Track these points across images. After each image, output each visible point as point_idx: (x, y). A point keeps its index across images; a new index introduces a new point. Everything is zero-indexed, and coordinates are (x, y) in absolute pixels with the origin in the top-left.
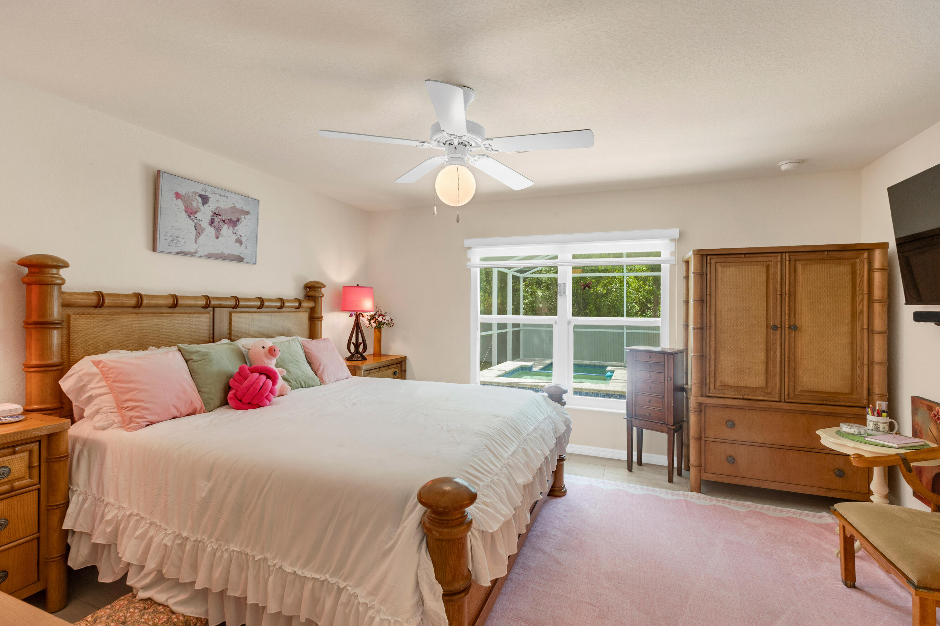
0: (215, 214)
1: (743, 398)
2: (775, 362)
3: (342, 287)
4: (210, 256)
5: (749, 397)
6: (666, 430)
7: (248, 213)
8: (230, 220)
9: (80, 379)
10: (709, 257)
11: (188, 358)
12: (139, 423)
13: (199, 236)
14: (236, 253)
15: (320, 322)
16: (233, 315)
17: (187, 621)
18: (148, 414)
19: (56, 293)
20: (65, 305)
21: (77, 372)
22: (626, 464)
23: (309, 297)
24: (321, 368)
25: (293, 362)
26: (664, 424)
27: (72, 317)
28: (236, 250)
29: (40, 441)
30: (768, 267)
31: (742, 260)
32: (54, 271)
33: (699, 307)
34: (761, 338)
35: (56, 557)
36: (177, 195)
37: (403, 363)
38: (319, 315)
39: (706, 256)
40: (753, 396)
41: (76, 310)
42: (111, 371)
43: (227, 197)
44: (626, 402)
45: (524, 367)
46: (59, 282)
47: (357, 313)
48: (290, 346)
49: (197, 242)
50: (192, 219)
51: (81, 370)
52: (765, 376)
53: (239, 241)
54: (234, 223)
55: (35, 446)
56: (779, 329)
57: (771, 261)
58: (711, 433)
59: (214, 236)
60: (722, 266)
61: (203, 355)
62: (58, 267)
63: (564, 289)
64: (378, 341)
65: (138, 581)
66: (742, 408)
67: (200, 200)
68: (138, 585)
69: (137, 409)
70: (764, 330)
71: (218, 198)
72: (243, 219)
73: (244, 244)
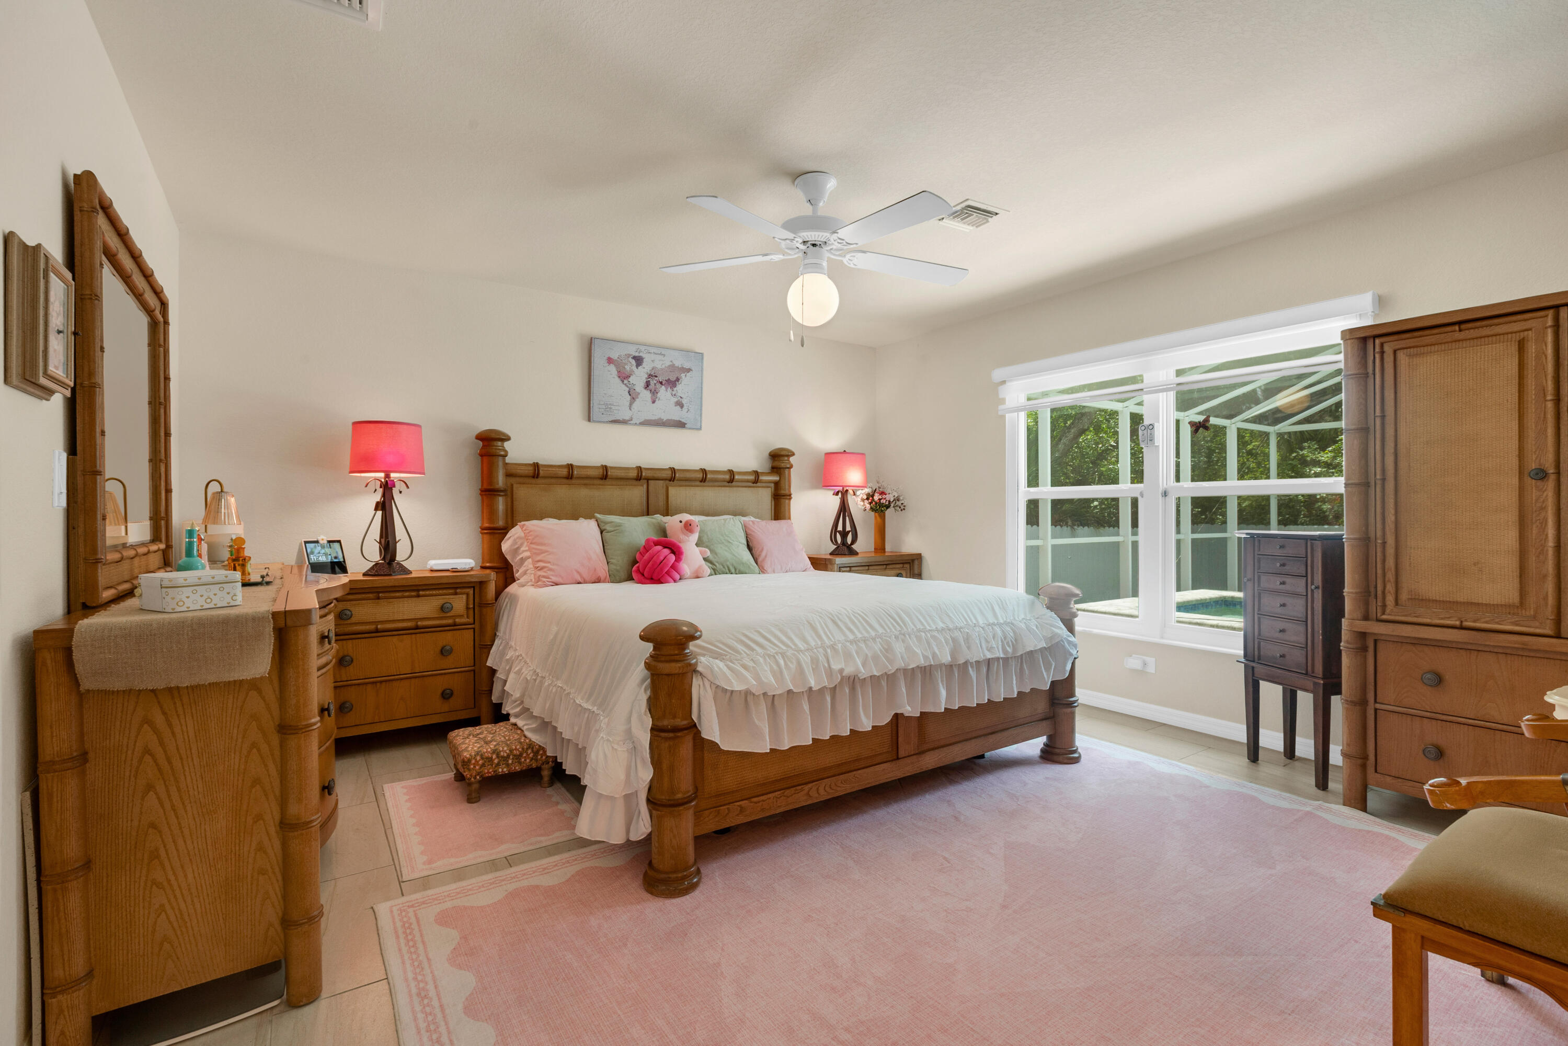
0: (650, 376)
1: (1461, 625)
2: (1542, 550)
3: (824, 455)
4: (647, 423)
5: (1478, 625)
6: (1311, 686)
7: (689, 370)
8: (668, 381)
9: (515, 542)
10: (1377, 341)
11: (603, 528)
12: (544, 582)
13: (634, 402)
14: (676, 418)
15: (787, 501)
16: (670, 488)
17: (530, 744)
18: (552, 575)
19: (501, 464)
20: (509, 475)
21: (513, 536)
22: (1245, 750)
23: (775, 470)
24: (763, 554)
25: (723, 543)
26: (1306, 674)
27: (515, 486)
28: (675, 414)
29: (474, 587)
30: (1522, 346)
31: (1458, 335)
32: (499, 443)
33: (1355, 442)
34: (1507, 497)
35: (486, 691)
36: (610, 361)
37: (916, 562)
38: (787, 492)
39: (1372, 340)
40: (1486, 622)
41: (518, 479)
42: (531, 533)
43: (664, 355)
44: (1242, 636)
45: (1230, 599)
46: (502, 453)
47: (843, 489)
48: (724, 525)
49: (632, 409)
50: (625, 384)
51: (515, 534)
52: (1517, 581)
53: (680, 404)
54: (672, 383)
55: (471, 591)
56: (1552, 478)
57: (1530, 329)
58: (1389, 694)
59: (650, 400)
60: (1410, 355)
61: (616, 526)
62: (503, 440)
63: (1151, 434)
64: (881, 532)
65: (512, 708)
66: (1460, 646)
67: (633, 362)
68: (511, 712)
69: (545, 570)
70: (1515, 481)
71: (653, 357)
72: (683, 377)
73: (685, 407)
